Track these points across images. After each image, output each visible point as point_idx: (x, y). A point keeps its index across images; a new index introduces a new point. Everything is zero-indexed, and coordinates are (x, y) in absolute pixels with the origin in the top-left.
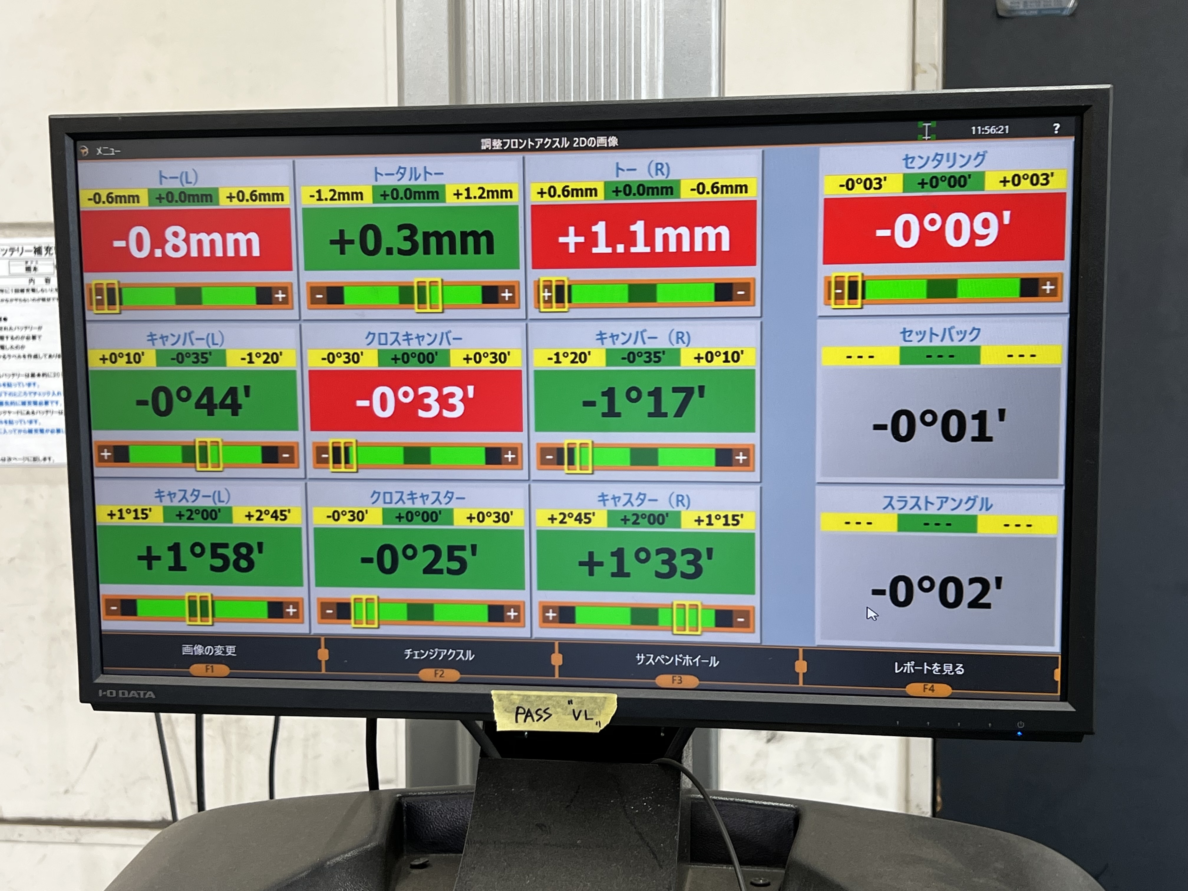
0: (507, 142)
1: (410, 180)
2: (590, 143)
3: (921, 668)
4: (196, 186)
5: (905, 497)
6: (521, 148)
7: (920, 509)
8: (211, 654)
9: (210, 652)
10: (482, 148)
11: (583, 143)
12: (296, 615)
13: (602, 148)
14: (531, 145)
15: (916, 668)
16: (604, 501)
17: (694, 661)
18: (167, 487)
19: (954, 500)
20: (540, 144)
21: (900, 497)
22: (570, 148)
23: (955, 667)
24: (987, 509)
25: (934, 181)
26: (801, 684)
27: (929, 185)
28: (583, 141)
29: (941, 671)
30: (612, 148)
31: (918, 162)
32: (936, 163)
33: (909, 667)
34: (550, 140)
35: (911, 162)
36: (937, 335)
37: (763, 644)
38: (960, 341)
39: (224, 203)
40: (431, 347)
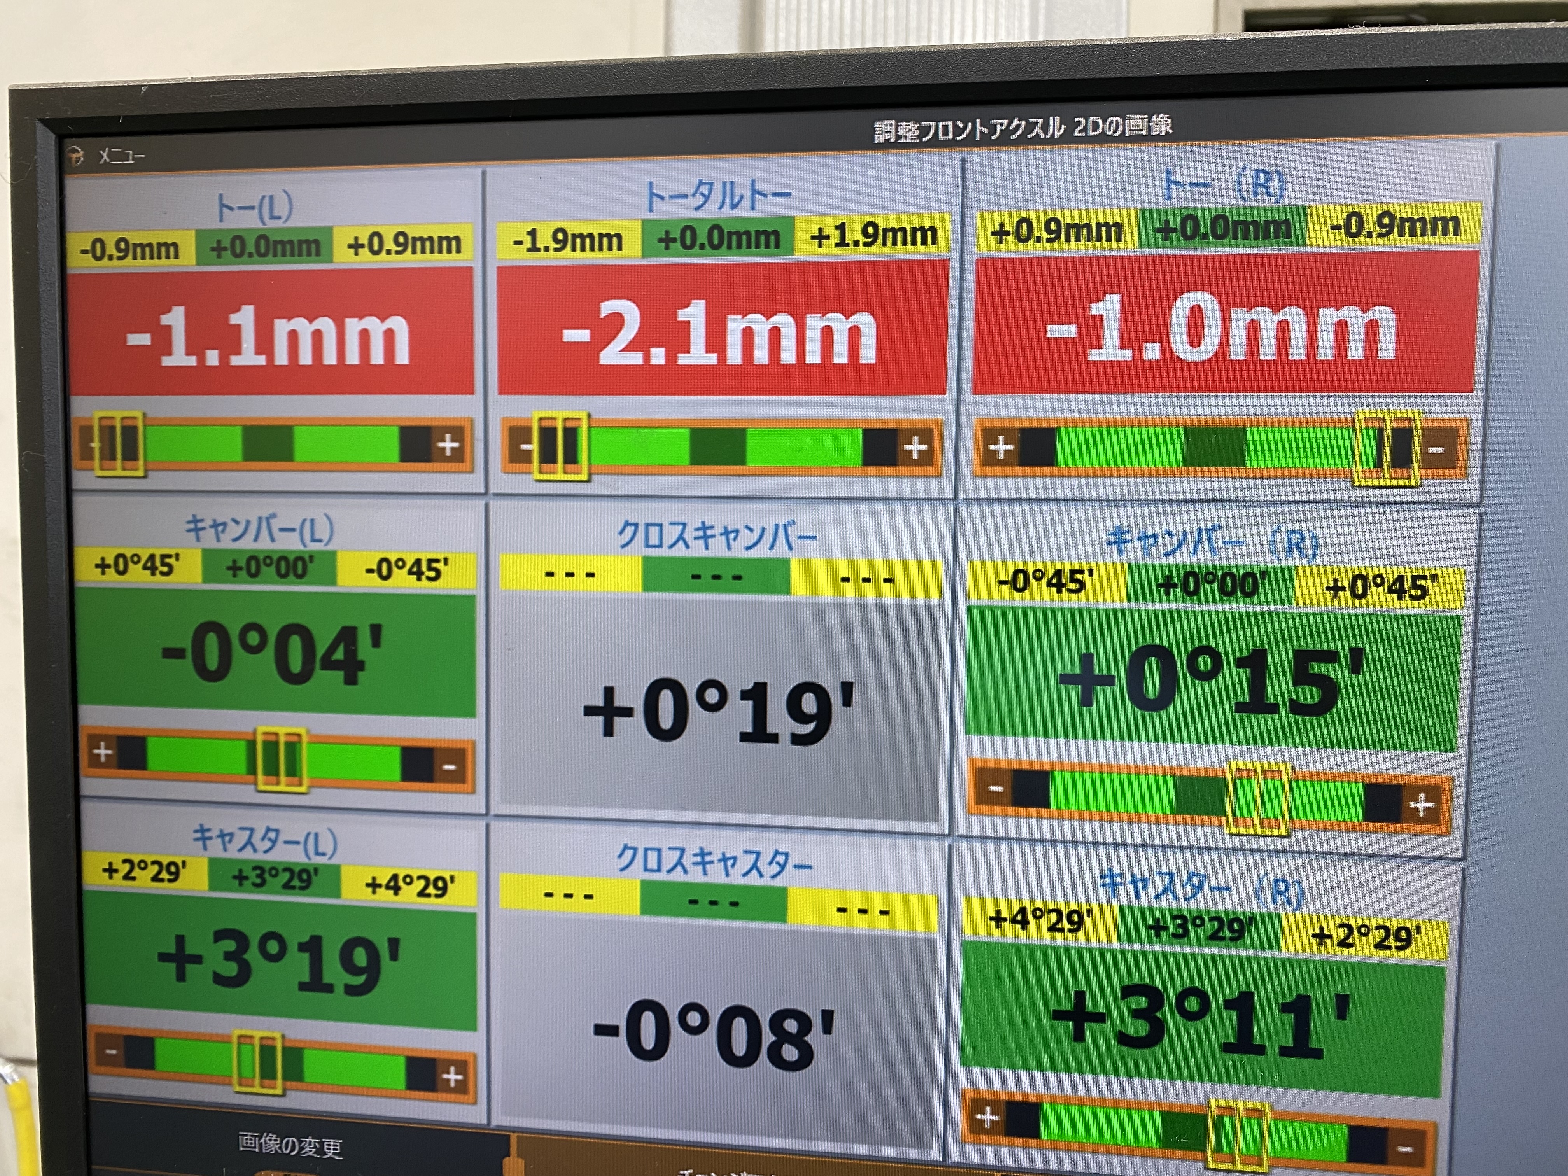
0: (930, 126)
1: (720, 208)
2: (1110, 129)
4: (289, 224)
6: (958, 139)
8: (294, 1153)
9: (293, 1149)
10: (876, 141)
11: (1094, 130)
12: (462, 1088)
13: (1136, 139)
14: (981, 132)
16: (1112, 886)
18: (215, 820)
20: (1001, 130)
22: (1068, 139)
28: (1095, 126)
30: (1159, 138)
34: (1023, 123)
39: (342, 257)
40: (754, 554)
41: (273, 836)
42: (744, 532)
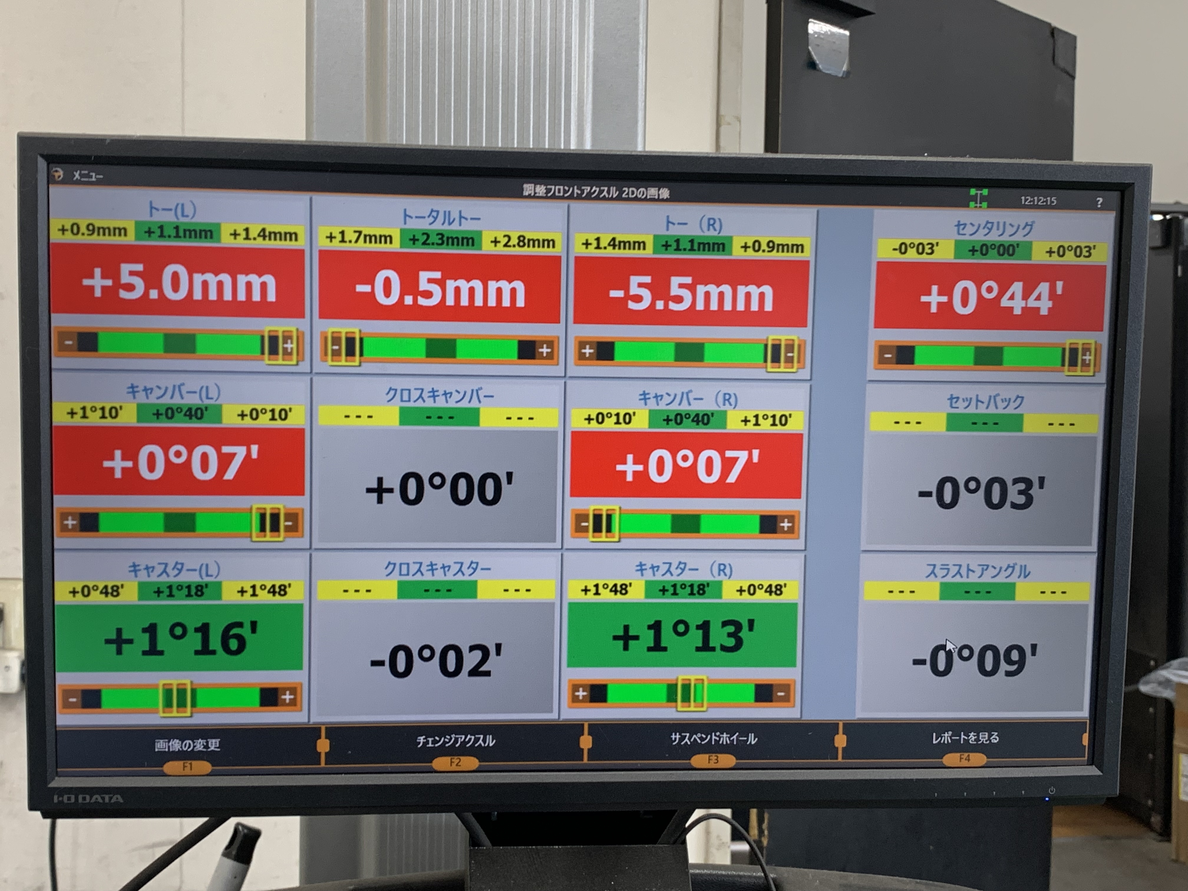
0: (552, 189)
1: (443, 224)
2: (640, 194)
3: (958, 738)
4: (194, 220)
5: (948, 565)
6: (566, 195)
7: (962, 577)
8: (189, 750)
9: (189, 747)
10: (525, 194)
12: (293, 703)
13: (653, 200)
15: (953, 738)
16: (642, 570)
17: (732, 739)
18: (143, 559)
19: (995, 568)
20: (587, 193)
21: (942, 565)
22: (619, 198)
23: (990, 736)
24: (1025, 577)
25: (984, 249)
26: (840, 759)
27: (979, 253)
28: (633, 193)
29: (977, 740)
30: (663, 200)
31: (969, 230)
32: (986, 231)
33: (947, 737)
34: (598, 189)
35: (963, 229)
36: (982, 402)
37: (803, 718)
38: (1005, 408)
39: (226, 240)
40: (459, 405)
41: (179, 568)
42: (455, 394)
